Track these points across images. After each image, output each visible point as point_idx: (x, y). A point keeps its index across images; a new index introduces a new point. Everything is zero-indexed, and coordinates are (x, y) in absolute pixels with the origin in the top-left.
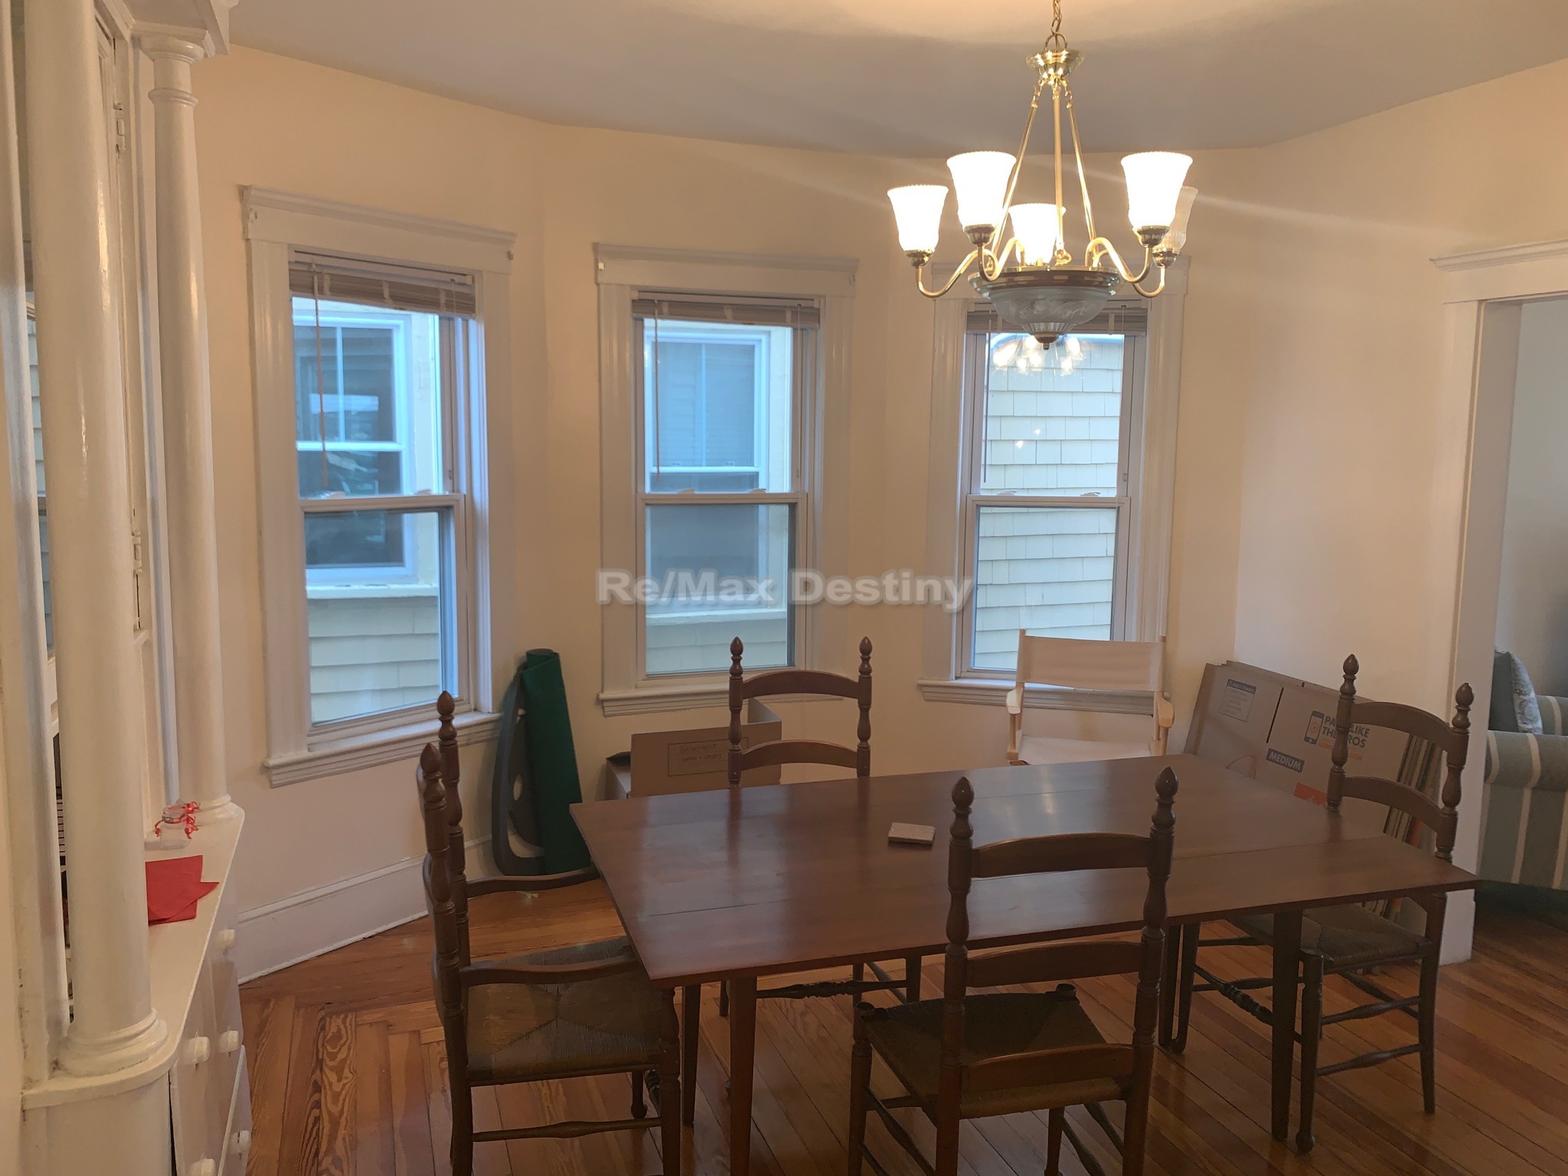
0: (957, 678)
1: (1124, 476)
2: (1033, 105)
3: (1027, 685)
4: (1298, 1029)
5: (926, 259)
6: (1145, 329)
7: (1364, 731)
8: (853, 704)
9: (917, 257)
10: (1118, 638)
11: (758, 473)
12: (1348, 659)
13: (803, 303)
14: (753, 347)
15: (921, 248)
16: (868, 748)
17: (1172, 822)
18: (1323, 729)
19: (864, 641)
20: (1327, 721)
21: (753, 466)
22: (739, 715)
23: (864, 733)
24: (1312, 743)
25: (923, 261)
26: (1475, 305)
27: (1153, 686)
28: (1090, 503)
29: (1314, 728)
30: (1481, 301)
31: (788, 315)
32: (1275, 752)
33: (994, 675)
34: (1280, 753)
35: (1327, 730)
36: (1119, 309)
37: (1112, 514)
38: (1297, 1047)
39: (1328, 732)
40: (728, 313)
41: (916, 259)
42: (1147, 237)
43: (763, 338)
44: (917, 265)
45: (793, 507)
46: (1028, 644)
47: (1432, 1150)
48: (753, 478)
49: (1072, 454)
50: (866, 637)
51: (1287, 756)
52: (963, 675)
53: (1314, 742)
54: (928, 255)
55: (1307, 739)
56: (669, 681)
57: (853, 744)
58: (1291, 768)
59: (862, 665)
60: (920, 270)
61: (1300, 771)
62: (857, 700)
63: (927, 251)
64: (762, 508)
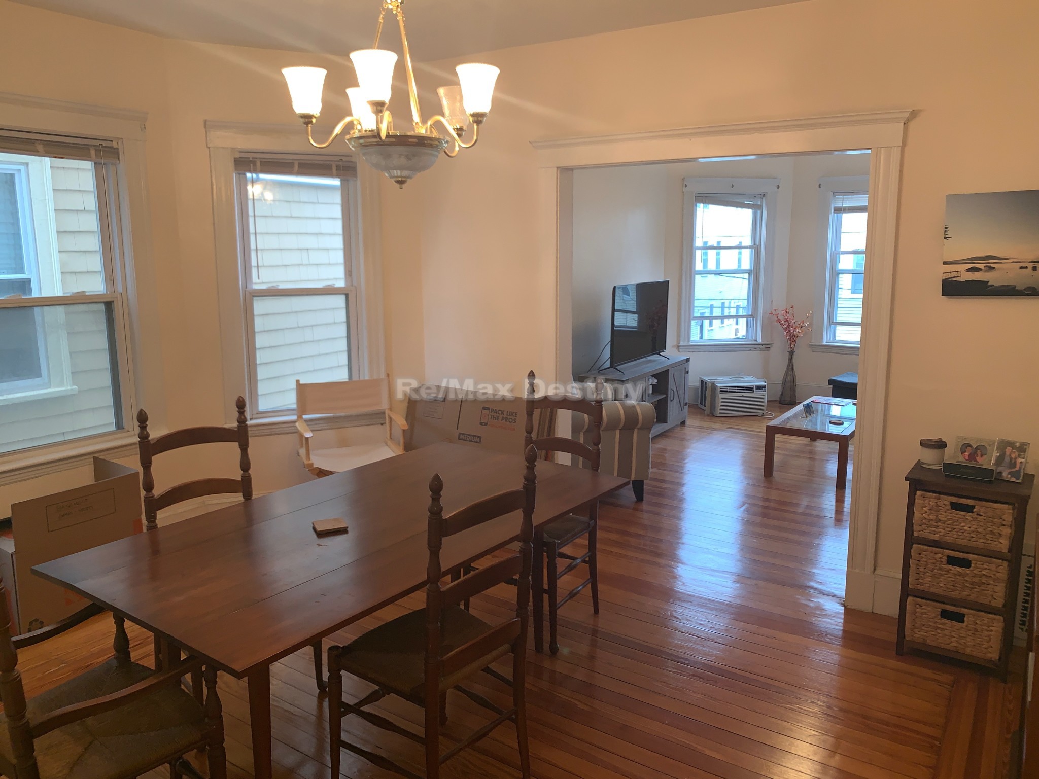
0: (251, 419)
1: (349, 273)
2: (380, 21)
3: (305, 417)
4: (546, 587)
5: (314, 120)
6: (355, 175)
7: (514, 414)
8: (234, 447)
9: (307, 118)
10: (355, 378)
11: (30, 279)
12: (530, 373)
13: (104, 144)
14: (12, 176)
15: (311, 113)
16: (249, 476)
17: (535, 477)
18: (490, 417)
19: (239, 399)
20: (491, 411)
21: (24, 273)
22: (150, 469)
23: (245, 465)
24: (485, 425)
25: (312, 122)
26: (556, 169)
27: (385, 406)
28: (329, 291)
29: (485, 416)
30: (557, 168)
31: (93, 152)
32: (463, 434)
33: (276, 414)
34: (466, 434)
35: (492, 417)
36: (338, 161)
37: (343, 297)
38: (546, 596)
39: (494, 417)
40: (40, 147)
41: (307, 120)
42: (476, 119)
43: (22, 168)
44: (307, 123)
45: (109, 305)
46: (302, 390)
47: (599, 629)
48: (25, 285)
49: (315, 257)
50: (241, 396)
51: (470, 435)
52: (254, 416)
53: (486, 424)
54: (315, 118)
55: (481, 424)
56: (27, 454)
57: (237, 475)
58: (474, 442)
59: (239, 417)
60: (310, 128)
61: (480, 443)
62: (237, 444)
63: (315, 115)
64: (36, 309)
